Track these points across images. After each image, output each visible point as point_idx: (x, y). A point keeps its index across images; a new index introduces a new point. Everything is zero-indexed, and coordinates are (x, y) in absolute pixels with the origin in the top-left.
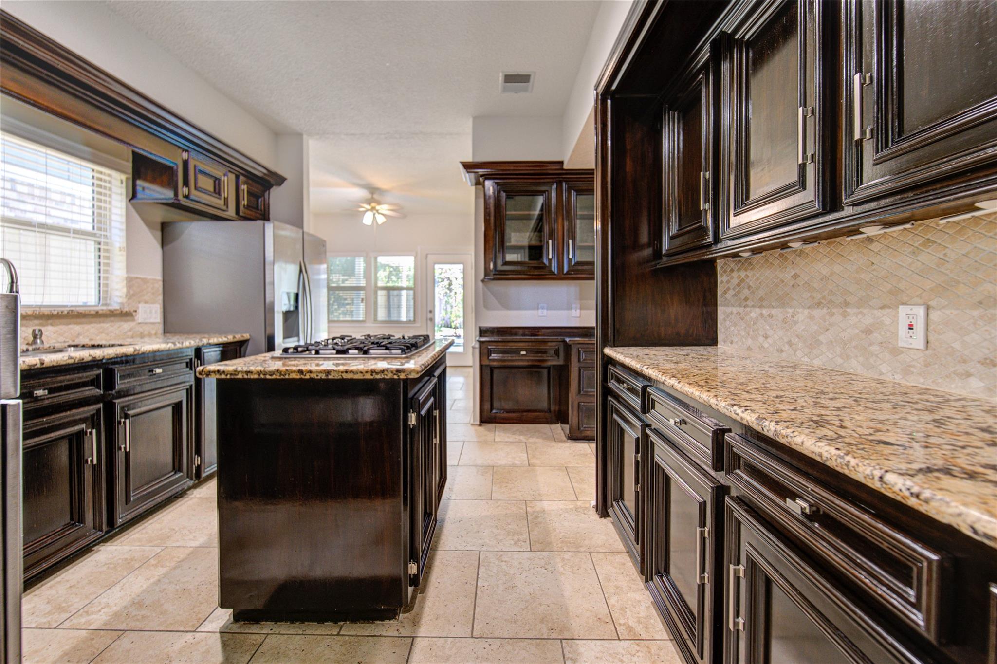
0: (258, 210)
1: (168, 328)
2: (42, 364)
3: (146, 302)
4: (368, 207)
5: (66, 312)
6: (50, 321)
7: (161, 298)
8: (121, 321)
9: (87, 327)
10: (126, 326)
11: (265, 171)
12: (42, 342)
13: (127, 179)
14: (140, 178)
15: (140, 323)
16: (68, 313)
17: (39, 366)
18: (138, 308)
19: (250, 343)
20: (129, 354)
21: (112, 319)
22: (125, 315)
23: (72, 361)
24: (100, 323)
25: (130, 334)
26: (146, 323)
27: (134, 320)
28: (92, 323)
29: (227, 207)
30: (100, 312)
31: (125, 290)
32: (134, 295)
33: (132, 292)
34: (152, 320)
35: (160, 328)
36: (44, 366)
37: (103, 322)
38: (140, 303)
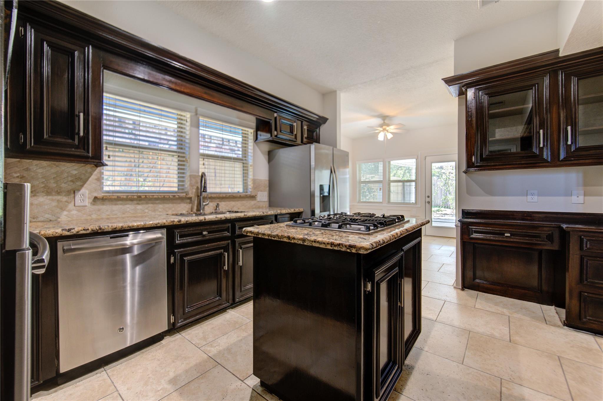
0: (313, 139)
1: (271, 204)
2: (205, 220)
3: (261, 191)
4: (381, 129)
5: (228, 196)
6: (223, 200)
7: (268, 189)
8: (251, 200)
9: (237, 203)
10: (253, 202)
11: (317, 117)
12: (219, 209)
13: (254, 131)
14: (258, 131)
15: (258, 201)
16: (229, 196)
17: (204, 221)
18: (257, 194)
19: (304, 214)
20: (242, 217)
21: (247, 199)
22: (253, 197)
23: (217, 219)
25: (254, 206)
26: (261, 201)
27: (256, 200)
28: (238, 201)
29: (296, 139)
30: (242, 196)
31: (252, 185)
32: (256, 187)
34: (264, 200)
35: (267, 204)
36: (206, 221)
37: (243, 201)
38: (258, 191)
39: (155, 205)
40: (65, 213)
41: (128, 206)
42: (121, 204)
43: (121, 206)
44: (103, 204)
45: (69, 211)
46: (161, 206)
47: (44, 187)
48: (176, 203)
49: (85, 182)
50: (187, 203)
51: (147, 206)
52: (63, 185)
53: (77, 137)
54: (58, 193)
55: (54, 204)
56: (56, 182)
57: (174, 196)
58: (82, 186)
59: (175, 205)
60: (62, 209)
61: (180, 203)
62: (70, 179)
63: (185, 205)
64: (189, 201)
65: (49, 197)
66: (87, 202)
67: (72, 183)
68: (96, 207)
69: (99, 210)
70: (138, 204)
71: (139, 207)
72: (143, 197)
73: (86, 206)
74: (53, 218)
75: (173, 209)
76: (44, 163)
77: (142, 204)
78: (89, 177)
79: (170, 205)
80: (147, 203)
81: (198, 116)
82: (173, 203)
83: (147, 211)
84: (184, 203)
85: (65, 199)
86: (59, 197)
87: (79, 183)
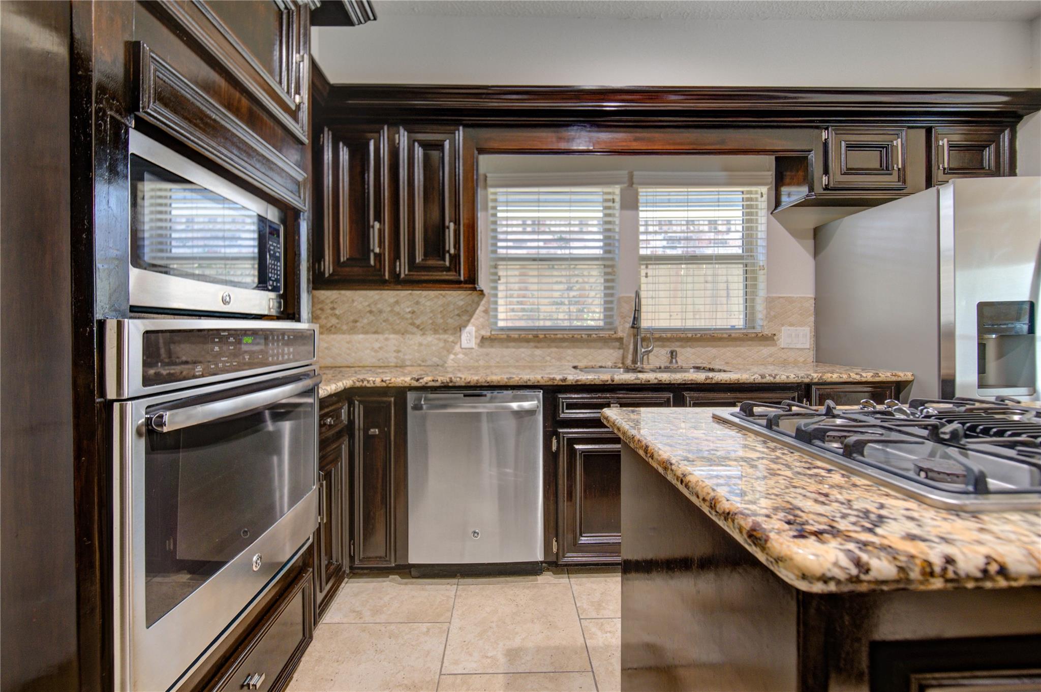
1: (821, 356)
3: (791, 325)
5: (699, 335)
6: (689, 344)
7: (812, 319)
8: (760, 345)
9: (723, 350)
10: (765, 351)
13: (769, 190)
14: (783, 185)
15: (783, 349)
16: (701, 336)
18: (780, 331)
21: (750, 343)
22: (767, 339)
24: (736, 346)
25: (771, 360)
26: (791, 349)
27: (775, 345)
28: (728, 346)
29: (904, 182)
31: (765, 312)
32: (775, 317)
33: (772, 313)
34: (800, 347)
35: (810, 356)
37: (740, 346)
38: (783, 325)
39: (561, 350)
40: (452, 356)
41: (522, 350)
42: (514, 347)
43: (514, 350)
44: (492, 347)
45: (456, 354)
46: (570, 352)
47: (432, 324)
48: (594, 348)
49: (471, 316)
50: (614, 348)
51: (549, 350)
52: (450, 321)
53: (447, 256)
54: (445, 331)
55: (441, 344)
56: (443, 317)
57: (590, 335)
58: (469, 321)
59: (592, 350)
60: (449, 352)
61: (600, 348)
62: (457, 312)
63: (612, 351)
64: (617, 344)
65: (437, 336)
66: (473, 344)
67: (457, 318)
68: (484, 350)
69: (487, 355)
70: (536, 347)
71: (538, 352)
72: (541, 336)
73: (472, 348)
74: (440, 363)
75: (590, 357)
76: (432, 293)
77: (542, 347)
78: (476, 309)
79: (584, 351)
80: (549, 347)
81: (634, 186)
82: (589, 348)
83: (548, 358)
84: (609, 348)
85: (451, 338)
86: (446, 336)
87: (465, 318)
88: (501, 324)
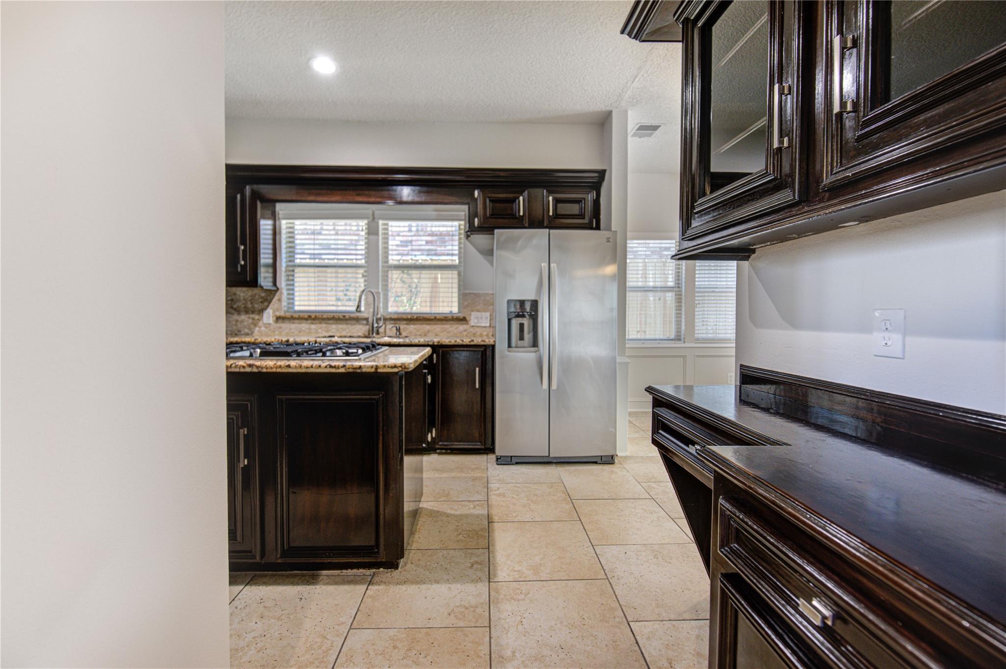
3: (478, 311)
5: (415, 317)
6: (412, 322)
7: (491, 307)
8: (458, 324)
9: (435, 327)
10: (465, 327)
11: (596, 175)
15: (473, 326)
18: (471, 315)
21: (452, 322)
22: (464, 320)
24: (443, 324)
26: (478, 327)
27: (467, 324)
28: (437, 324)
29: (524, 224)
30: (438, 317)
32: (468, 306)
33: (466, 303)
34: (483, 325)
35: (491, 331)
37: (445, 324)
38: (473, 311)
39: (328, 325)
40: (257, 329)
41: (303, 325)
42: (298, 323)
43: (297, 325)
44: (283, 323)
45: (260, 327)
46: (334, 326)
47: (244, 308)
48: (351, 324)
49: (270, 303)
50: (363, 324)
51: (320, 326)
52: (256, 306)
54: (253, 312)
55: (251, 321)
56: (252, 303)
57: (344, 316)
58: (268, 306)
59: (349, 326)
60: (255, 325)
61: (354, 324)
62: (260, 300)
63: (361, 326)
64: (365, 322)
65: (248, 316)
66: (271, 320)
67: (261, 304)
68: (279, 325)
69: (280, 328)
70: (312, 323)
71: (313, 326)
72: (313, 317)
73: (270, 324)
74: (250, 332)
75: (347, 330)
76: (244, 289)
77: (316, 323)
78: (273, 298)
79: (344, 326)
80: (320, 323)
82: (347, 324)
83: (320, 331)
84: (360, 324)
85: (257, 317)
86: (253, 316)
87: (266, 304)
88: (297, 308)
